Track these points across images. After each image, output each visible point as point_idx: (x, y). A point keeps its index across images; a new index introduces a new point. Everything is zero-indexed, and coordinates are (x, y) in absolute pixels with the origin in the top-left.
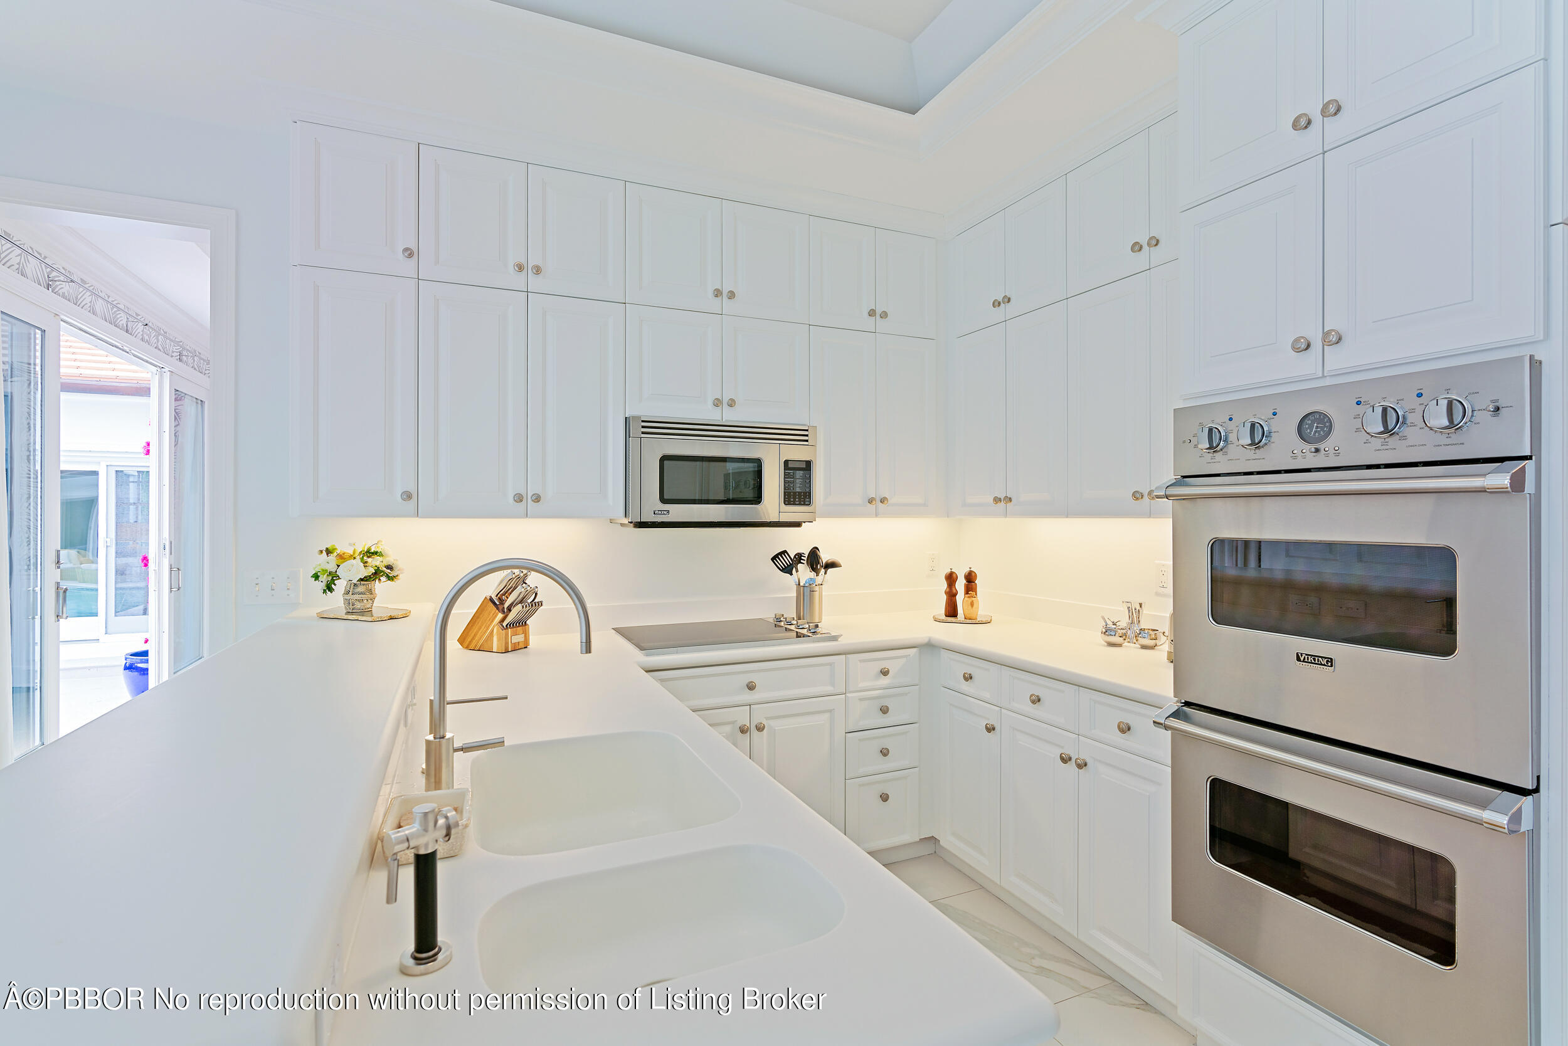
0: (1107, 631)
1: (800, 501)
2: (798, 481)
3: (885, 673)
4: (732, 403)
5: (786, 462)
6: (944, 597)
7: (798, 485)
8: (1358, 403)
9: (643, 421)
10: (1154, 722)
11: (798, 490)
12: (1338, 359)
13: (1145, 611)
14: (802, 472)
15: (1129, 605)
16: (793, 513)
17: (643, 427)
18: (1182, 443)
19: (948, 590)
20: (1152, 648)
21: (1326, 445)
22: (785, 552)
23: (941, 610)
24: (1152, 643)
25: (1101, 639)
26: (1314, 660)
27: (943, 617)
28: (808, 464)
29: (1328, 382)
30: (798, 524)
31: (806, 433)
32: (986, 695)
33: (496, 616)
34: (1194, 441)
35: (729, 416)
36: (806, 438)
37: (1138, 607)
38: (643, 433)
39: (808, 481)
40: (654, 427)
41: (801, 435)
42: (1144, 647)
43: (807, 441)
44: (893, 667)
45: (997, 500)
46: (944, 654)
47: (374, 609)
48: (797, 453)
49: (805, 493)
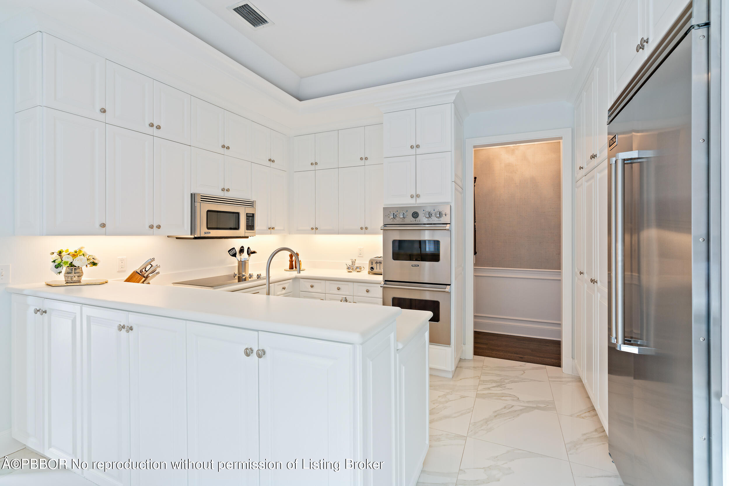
0: (348, 268)
1: (251, 228)
2: (250, 221)
3: (284, 288)
4: (228, 190)
5: (247, 214)
6: (289, 263)
7: (250, 223)
8: (424, 211)
9: (201, 196)
10: (381, 287)
11: (250, 224)
12: (420, 201)
13: (356, 262)
14: (251, 218)
15: (352, 260)
16: (249, 233)
17: (201, 198)
18: (385, 216)
19: (290, 260)
20: (359, 272)
21: (417, 219)
22: (234, 248)
23: (288, 267)
24: (360, 270)
25: (346, 271)
26: (415, 266)
27: (289, 269)
28: (253, 214)
29: (416, 205)
30: (247, 237)
31: (253, 203)
32: (320, 291)
33: (141, 279)
34: (388, 216)
35: (227, 195)
36: (253, 205)
37: (355, 261)
38: (201, 201)
39: (253, 221)
40: (206, 199)
41: (251, 204)
42: (358, 272)
43: (253, 206)
44: (286, 286)
45: (312, 229)
46: (302, 280)
47: (81, 281)
48: (250, 211)
49: (252, 225)
